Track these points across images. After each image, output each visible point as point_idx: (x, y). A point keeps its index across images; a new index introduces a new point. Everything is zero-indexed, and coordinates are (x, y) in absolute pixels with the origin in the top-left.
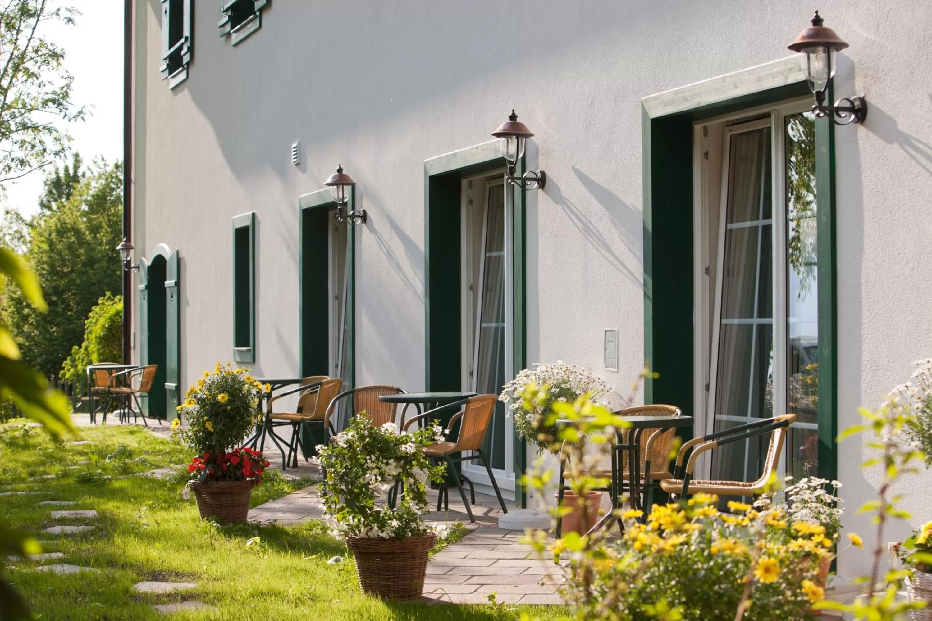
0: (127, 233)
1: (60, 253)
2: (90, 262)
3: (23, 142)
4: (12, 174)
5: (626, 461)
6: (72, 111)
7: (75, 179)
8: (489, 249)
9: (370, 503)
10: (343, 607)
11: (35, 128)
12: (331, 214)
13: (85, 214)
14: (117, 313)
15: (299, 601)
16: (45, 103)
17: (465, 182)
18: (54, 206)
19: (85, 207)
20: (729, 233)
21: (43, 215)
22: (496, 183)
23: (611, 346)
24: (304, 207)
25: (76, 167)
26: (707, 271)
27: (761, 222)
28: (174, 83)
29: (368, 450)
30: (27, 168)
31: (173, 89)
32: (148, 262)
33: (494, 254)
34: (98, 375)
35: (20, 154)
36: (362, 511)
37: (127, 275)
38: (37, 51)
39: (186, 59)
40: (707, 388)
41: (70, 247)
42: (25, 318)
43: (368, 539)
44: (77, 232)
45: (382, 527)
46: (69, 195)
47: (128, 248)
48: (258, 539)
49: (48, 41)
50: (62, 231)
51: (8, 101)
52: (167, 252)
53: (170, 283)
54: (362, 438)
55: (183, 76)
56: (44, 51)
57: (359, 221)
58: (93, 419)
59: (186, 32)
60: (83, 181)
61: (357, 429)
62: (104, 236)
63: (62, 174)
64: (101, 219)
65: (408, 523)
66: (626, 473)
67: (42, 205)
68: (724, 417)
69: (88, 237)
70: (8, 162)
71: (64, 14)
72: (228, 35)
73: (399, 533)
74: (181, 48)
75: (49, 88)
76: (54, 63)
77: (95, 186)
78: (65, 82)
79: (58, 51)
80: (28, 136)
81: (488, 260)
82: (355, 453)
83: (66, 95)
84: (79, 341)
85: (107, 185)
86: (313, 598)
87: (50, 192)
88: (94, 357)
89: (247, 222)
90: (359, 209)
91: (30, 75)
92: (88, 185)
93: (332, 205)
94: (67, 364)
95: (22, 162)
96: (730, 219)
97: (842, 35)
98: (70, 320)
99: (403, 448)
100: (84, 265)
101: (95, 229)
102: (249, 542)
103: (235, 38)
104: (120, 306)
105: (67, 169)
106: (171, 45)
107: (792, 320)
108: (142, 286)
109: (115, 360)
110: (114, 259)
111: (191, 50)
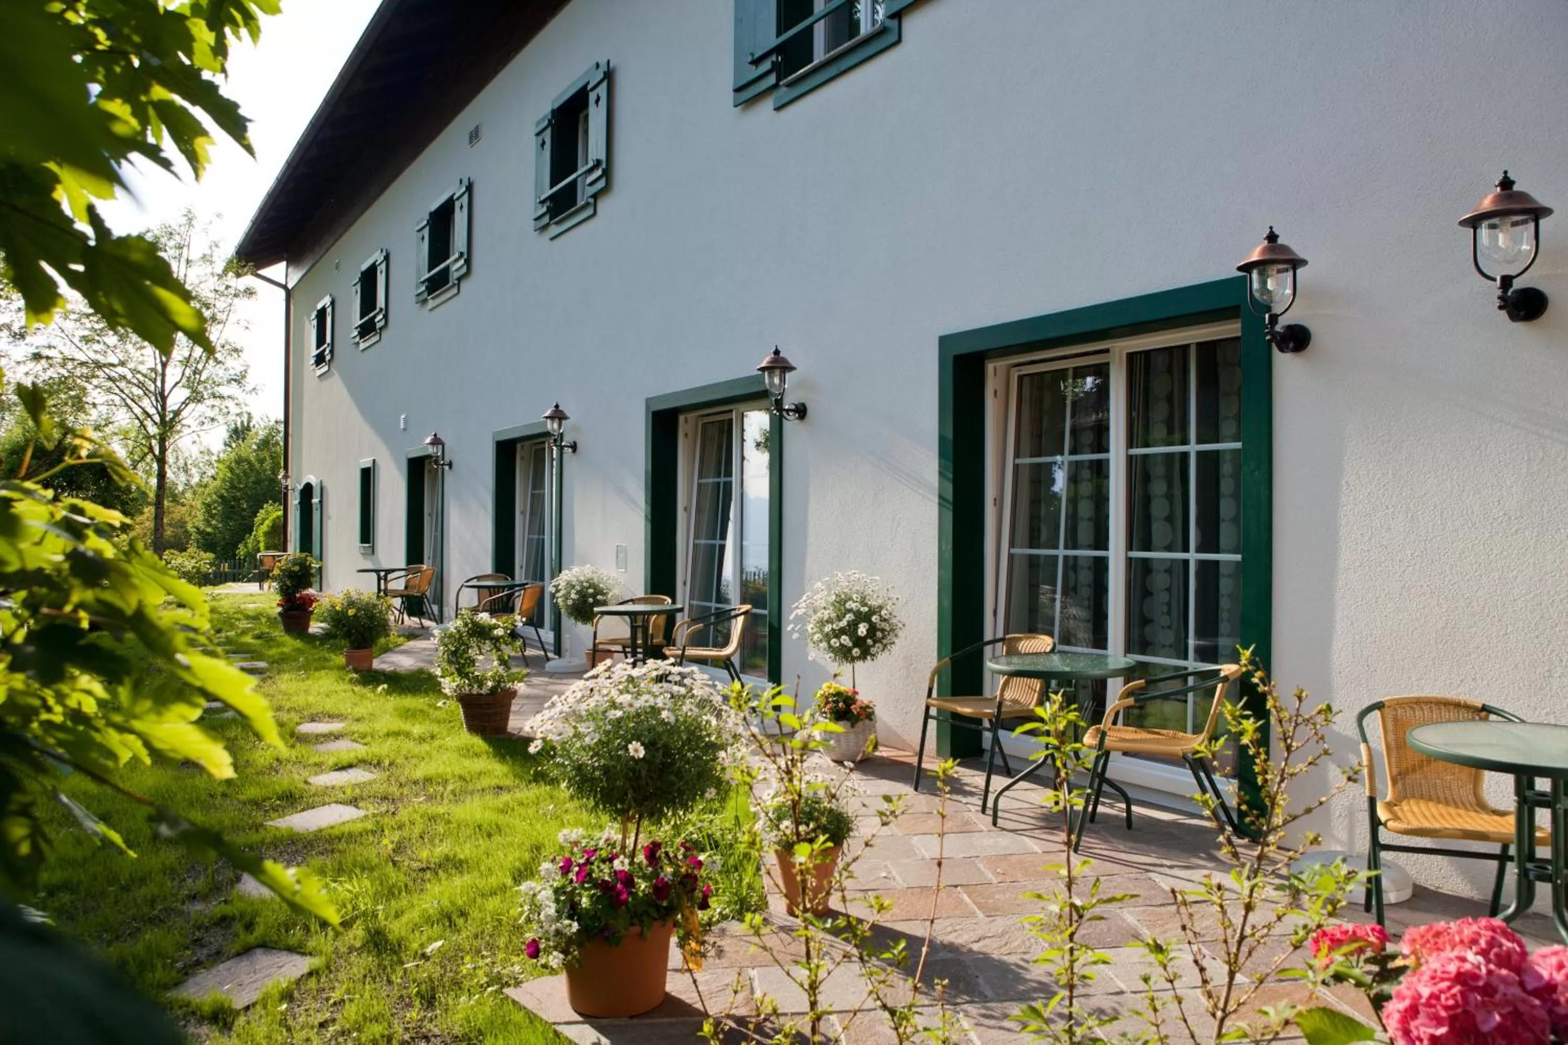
0: (286, 467)
1: (238, 476)
2: (258, 482)
3: (213, 406)
4: (205, 427)
5: (640, 635)
6: (249, 388)
7: (248, 429)
8: (534, 488)
9: (472, 669)
10: (453, 744)
11: (222, 397)
12: (427, 462)
13: (255, 451)
14: (278, 517)
15: (421, 740)
16: (229, 382)
17: (519, 446)
18: (234, 445)
19: (254, 447)
20: (700, 485)
21: (224, 451)
22: (541, 446)
23: (621, 555)
24: (411, 456)
25: (249, 422)
26: (685, 509)
27: (722, 479)
28: (319, 372)
29: (471, 634)
30: (216, 424)
31: (320, 376)
32: (300, 487)
33: (537, 492)
34: (265, 560)
35: (211, 414)
36: (466, 676)
37: (286, 495)
38: (223, 347)
39: (328, 358)
40: (685, 583)
41: (245, 472)
42: (213, 516)
43: (470, 695)
44: (249, 462)
45: (480, 687)
46: (244, 439)
47: (286, 477)
48: (386, 686)
49: (230, 340)
50: (239, 461)
51: (202, 379)
52: (313, 479)
53: (315, 501)
54: (466, 625)
55: (326, 368)
56: (227, 347)
57: (447, 468)
58: (261, 587)
59: (328, 340)
60: (254, 430)
61: (463, 619)
62: (268, 465)
63: (239, 425)
64: (266, 454)
65: (499, 682)
66: (639, 642)
67: (226, 445)
68: (695, 602)
69: (257, 466)
70: (202, 419)
71: (243, 323)
72: (358, 343)
73: (493, 690)
74: (324, 350)
75: (232, 372)
76: (235, 355)
77: (262, 434)
78: (242, 369)
79: (239, 347)
80: (217, 402)
81: (533, 495)
82: (461, 636)
83: (244, 377)
84: (250, 531)
85: (270, 434)
86: (433, 737)
87: (231, 437)
88: (262, 545)
89: (370, 465)
90: (447, 460)
91: (218, 362)
92: (257, 433)
93: (429, 457)
94: (241, 546)
95: (213, 420)
96: (701, 476)
97: (793, 362)
98: (244, 518)
99: (495, 632)
100: (254, 483)
101: (262, 461)
102: (380, 689)
103: (362, 346)
104: (281, 513)
105: (242, 422)
106: (318, 347)
107: (745, 543)
108: (297, 502)
109: (275, 548)
110: (274, 481)
111: (332, 352)
